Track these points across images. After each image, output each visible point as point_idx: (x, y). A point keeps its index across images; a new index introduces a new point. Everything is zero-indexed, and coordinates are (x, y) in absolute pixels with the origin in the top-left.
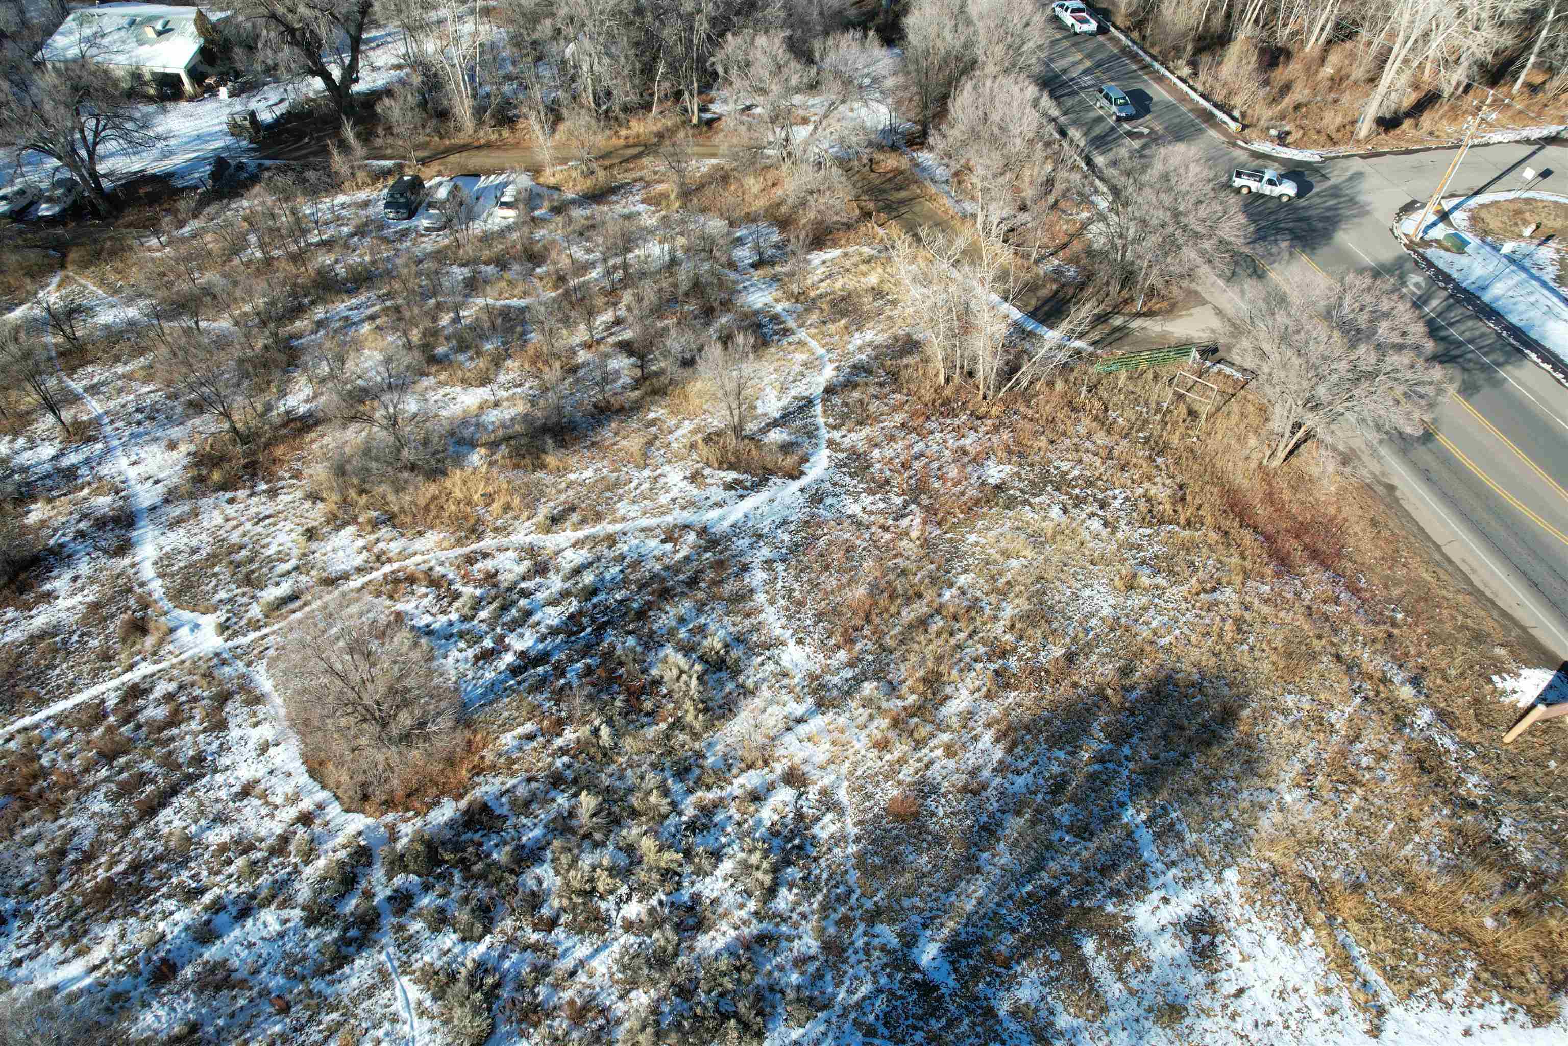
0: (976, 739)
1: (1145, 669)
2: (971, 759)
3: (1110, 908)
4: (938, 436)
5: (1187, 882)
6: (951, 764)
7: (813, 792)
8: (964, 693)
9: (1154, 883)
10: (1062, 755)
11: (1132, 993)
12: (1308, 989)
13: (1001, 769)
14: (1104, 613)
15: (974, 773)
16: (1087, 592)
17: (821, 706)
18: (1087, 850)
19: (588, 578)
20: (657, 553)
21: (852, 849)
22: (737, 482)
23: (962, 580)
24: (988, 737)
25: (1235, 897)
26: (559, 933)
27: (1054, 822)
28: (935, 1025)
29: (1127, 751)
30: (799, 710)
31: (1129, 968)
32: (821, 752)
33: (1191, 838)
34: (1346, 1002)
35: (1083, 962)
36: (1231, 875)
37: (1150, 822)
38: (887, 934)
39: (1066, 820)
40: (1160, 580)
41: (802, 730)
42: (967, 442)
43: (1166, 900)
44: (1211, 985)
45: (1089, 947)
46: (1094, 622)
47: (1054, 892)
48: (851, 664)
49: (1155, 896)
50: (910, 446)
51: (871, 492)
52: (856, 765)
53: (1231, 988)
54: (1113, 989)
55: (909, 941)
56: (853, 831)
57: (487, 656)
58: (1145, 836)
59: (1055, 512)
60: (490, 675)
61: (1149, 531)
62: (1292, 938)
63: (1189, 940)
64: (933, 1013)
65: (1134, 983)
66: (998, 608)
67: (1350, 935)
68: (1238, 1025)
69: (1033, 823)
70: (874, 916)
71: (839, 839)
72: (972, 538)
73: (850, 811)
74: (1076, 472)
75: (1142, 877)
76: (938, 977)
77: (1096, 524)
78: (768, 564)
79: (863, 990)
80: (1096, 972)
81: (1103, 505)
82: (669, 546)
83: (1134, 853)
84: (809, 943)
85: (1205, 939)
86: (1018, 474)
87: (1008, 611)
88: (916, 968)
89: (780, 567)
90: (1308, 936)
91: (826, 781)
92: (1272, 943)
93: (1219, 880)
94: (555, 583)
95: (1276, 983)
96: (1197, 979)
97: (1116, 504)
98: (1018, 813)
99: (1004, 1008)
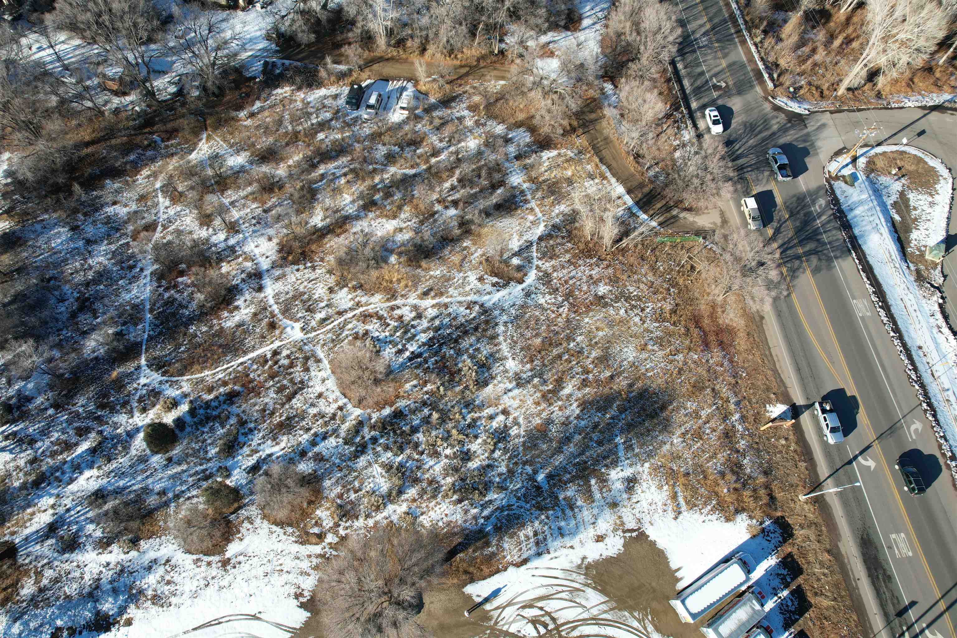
0: (571, 405)
1: (639, 384)
2: (568, 412)
3: (603, 470)
4: (582, 268)
5: (631, 465)
6: (560, 413)
7: (511, 418)
8: (570, 386)
9: (620, 464)
10: (600, 415)
11: (603, 498)
12: (660, 504)
13: (578, 417)
14: (630, 360)
15: (567, 418)
16: (626, 349)
17: (518, 385)
18: (600, 450)
19: (437, 322)
20: (463, 314)
21: (522, 440)
22: (497, 283)
23: (579, 339)
24: (575, 405)
25: (646, 472)
26: (424, 456)
27: (591, 439)
28: (539, 499)
29: (623, 416)
30: (510, 386)
31: (604, 490)
32: (516, 403)
33: (637, 450)
34: (670, 509)
35: (590, 486)
36: (647, 465)
37: (625, 442)
38: (529, 469)
39: (595, 439)
40: (655, 348)
41: (510, 394)
42: (593, 272)
43: (622, 470)
44: (629, 499)
45: (593, 482)
46: (625, 363)
47: (586, 462)
48: (531, 370)
49: (619, 469)
50: (570, 272)
51: (550, 294)
52: (527, 410)
53: (635, 500)
54: (597, 496)
55: (535, 472)
56: (523, 433)
57: (400, 352)
58: (621, 447)
59: (622, 312)
60: (401, 360)
61: (657, 325)
62: (660, 487)
63: (626, 484)
64: (539, 495)
65: (604, 495)
66: (590, 353)
67: (678, 489)
68: (634, 512)
69: (584, 438)
70: (525, 463)
71: (518, 436)
72: (587, 320)
73: (523, 427)
74: (635, 293)
75: (617, 462)
76: (542, 485)
77: (637, 319)
78: (506, 323)
79: (518, 486)
80: (593, 490)
81: (643, 310)
82: (468, 311)
83: (616, 453)
84: (503, 469)
85: (631, 484)
86: (611, 291)
87: (594, 354)
88: (536, 481)
89: (510, 325)
90: (666, 488)
91: (516, 415)
92: (653, 488)
93: (642, 466)
94: (425, 324)
95: (650, 501)
96: (625, 496)
97: (648, 310)
98: (580, 434)
99: (561, 497)
